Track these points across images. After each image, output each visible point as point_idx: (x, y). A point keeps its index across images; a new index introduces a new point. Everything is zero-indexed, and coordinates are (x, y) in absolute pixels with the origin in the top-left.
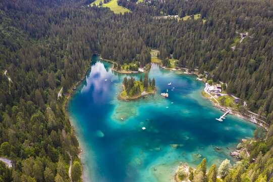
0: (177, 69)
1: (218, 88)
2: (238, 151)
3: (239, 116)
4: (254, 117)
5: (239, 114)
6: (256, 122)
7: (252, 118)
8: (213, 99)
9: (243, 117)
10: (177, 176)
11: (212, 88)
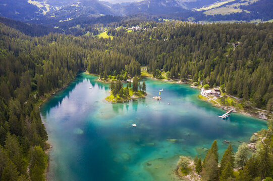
0: (169, 80)
1: (216, 91)
2: (252, 143)
3: (245, 114)
4: (263, 113)
5: (245, 112)
6: (266, 118)
7: (260, 114)
8: (211, 101)
9: (249, 114)
10: (179, 171)
11: (209, 91)
